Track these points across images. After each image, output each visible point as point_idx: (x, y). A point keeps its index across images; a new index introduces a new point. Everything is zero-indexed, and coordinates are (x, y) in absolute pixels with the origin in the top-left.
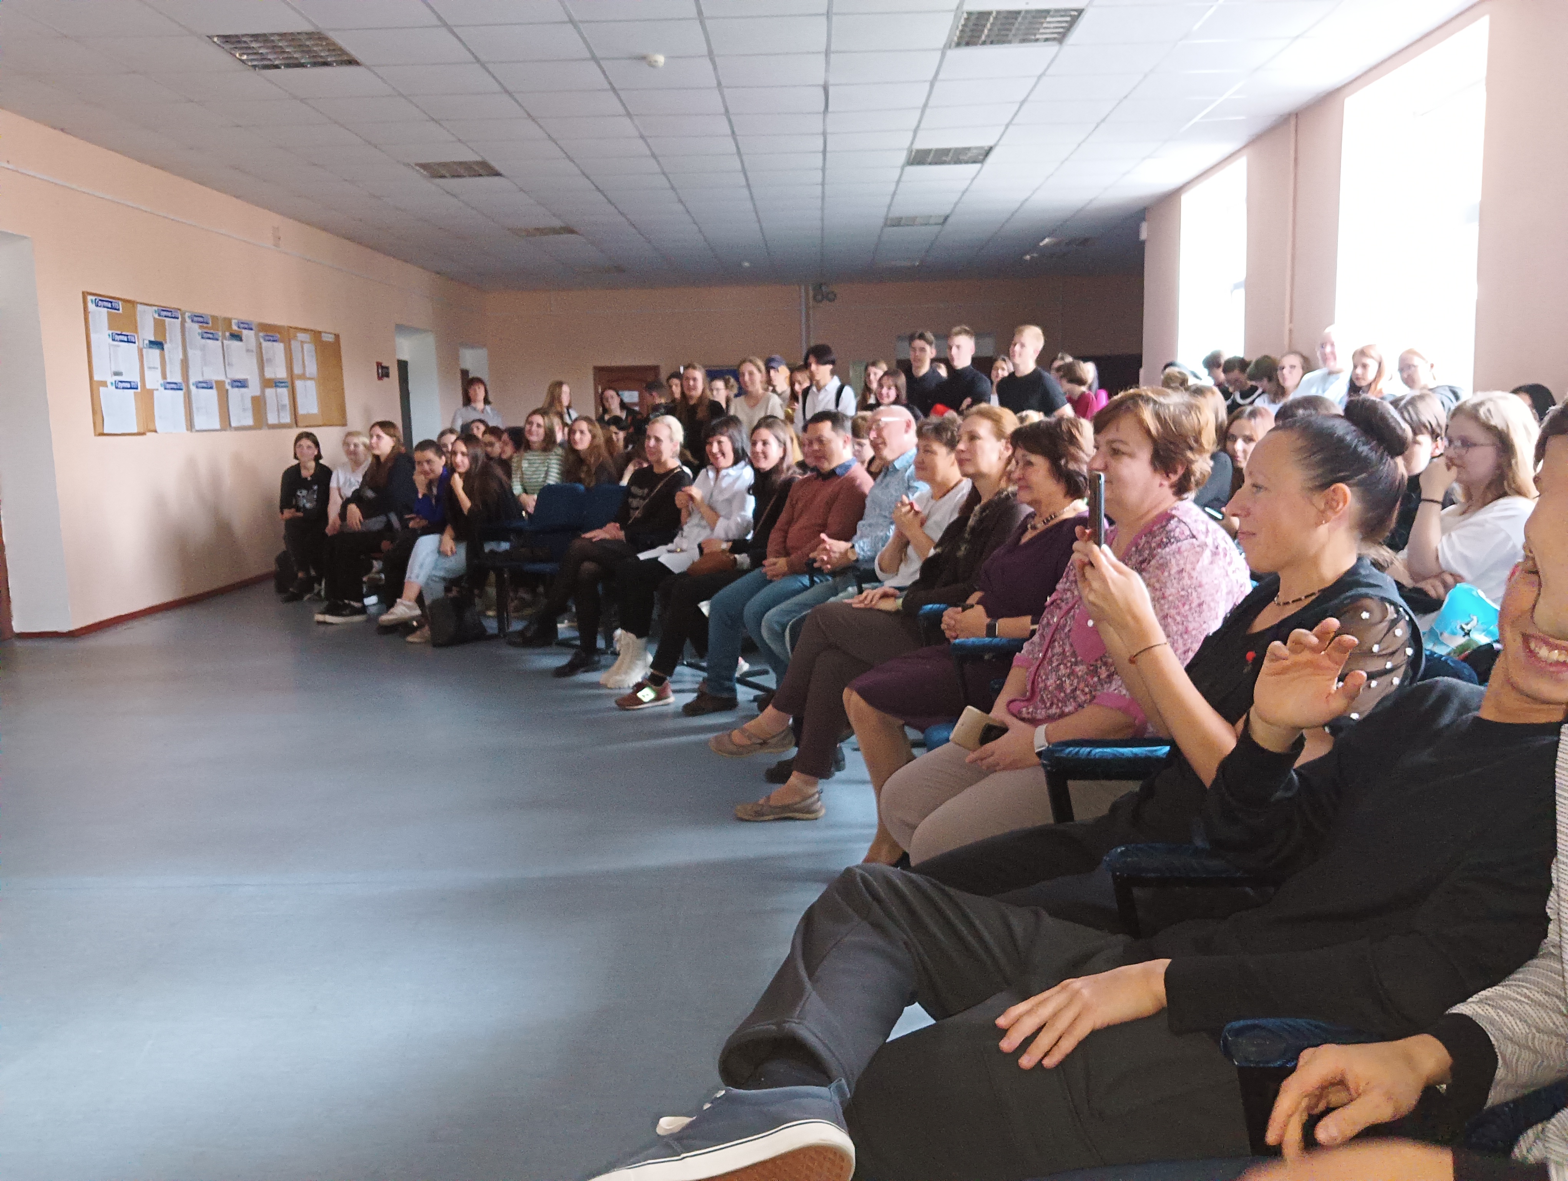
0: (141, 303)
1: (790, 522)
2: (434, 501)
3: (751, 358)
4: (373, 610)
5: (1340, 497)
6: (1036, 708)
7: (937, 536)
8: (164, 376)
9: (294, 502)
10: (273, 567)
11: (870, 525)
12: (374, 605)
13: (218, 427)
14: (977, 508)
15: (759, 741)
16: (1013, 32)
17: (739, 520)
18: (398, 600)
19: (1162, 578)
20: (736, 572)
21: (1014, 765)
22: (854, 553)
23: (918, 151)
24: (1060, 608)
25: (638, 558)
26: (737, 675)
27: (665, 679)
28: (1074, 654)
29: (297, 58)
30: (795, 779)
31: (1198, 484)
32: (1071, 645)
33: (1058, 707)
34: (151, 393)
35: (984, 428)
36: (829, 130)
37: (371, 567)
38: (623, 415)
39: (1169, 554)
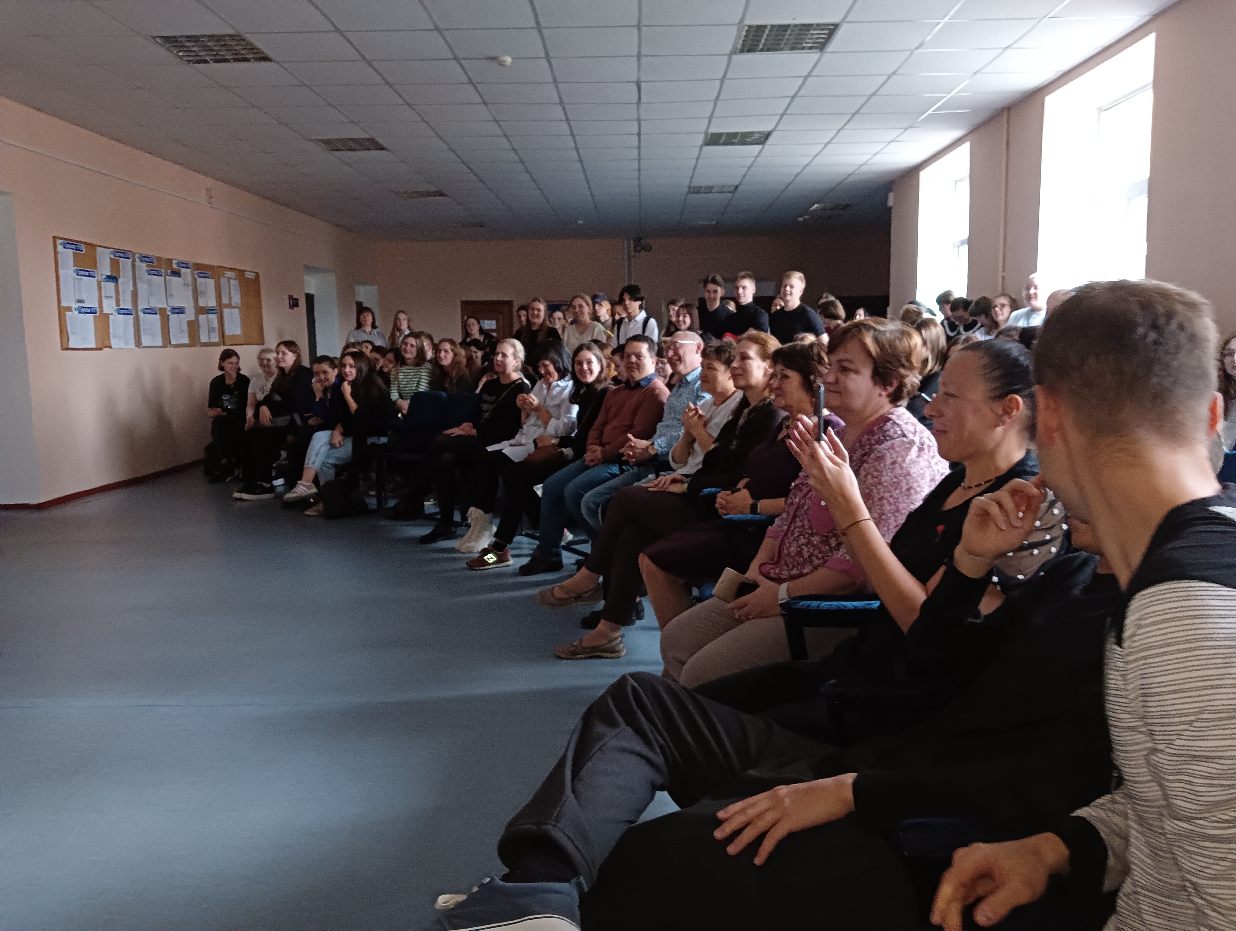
0: (100, 246)
1: (605, 424)
2: (328, 404)
3: (583, 295)
4: (280, 490)
5: (1014, 405)
6: (781, 570)
7: (715, 434)
8: (118, 304)
9: (220, 404)
10: (201, 455)
11: (667, 426)
12: (280, 485)
13: (160, 344)
14: (746, 411)
15: (574, 595)
16: (784, 41)
17: (566, 420)
18: (299, 482)
19: (879, 468)
20: (564, 461)
21: (761, 615)
22: (653, 448)
23: (713, 134)
24: (802, 491)
25: (487, 450)
26: (562, 544)
27: (506, 546)
28: (811, 528)
29: (222, 55)
30: (602, 625)
31: (909, 393)
32: (809, 521)
33: (798, 569)
34: (107, 316)
35: (753, 351)
36: (642, 117)
37: (280, 455)
38: (481, 338)
39: (885, 449)
